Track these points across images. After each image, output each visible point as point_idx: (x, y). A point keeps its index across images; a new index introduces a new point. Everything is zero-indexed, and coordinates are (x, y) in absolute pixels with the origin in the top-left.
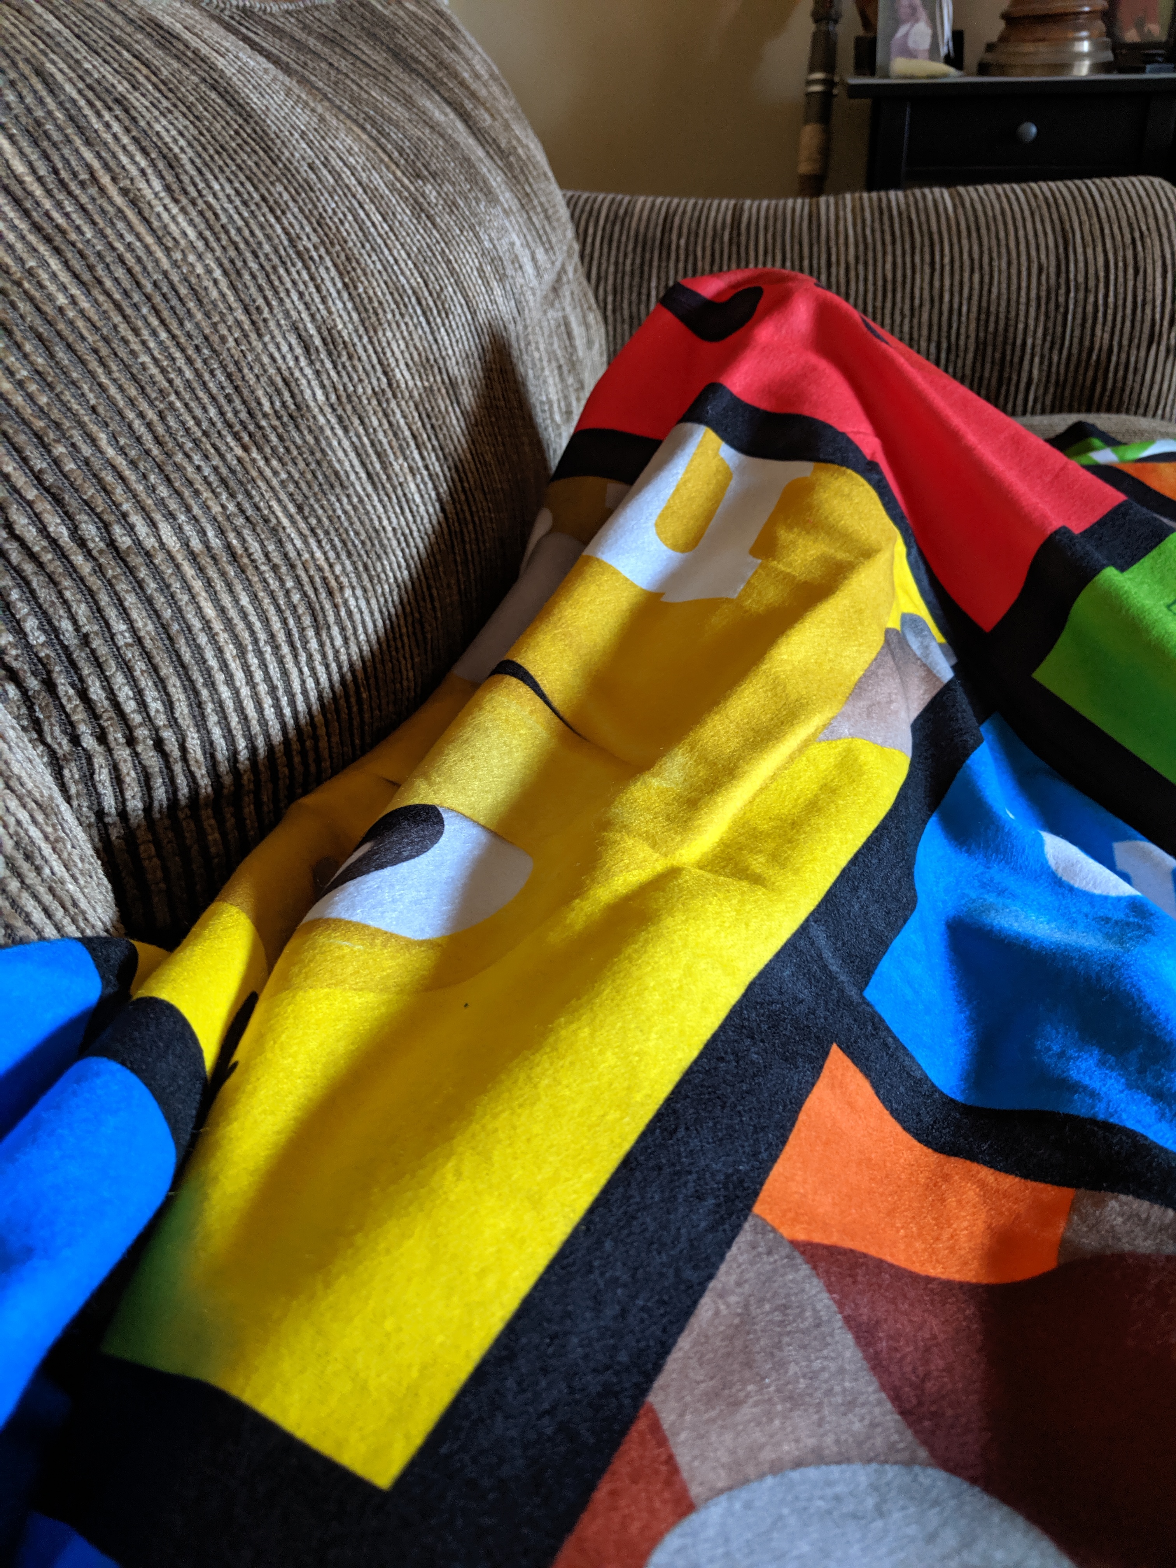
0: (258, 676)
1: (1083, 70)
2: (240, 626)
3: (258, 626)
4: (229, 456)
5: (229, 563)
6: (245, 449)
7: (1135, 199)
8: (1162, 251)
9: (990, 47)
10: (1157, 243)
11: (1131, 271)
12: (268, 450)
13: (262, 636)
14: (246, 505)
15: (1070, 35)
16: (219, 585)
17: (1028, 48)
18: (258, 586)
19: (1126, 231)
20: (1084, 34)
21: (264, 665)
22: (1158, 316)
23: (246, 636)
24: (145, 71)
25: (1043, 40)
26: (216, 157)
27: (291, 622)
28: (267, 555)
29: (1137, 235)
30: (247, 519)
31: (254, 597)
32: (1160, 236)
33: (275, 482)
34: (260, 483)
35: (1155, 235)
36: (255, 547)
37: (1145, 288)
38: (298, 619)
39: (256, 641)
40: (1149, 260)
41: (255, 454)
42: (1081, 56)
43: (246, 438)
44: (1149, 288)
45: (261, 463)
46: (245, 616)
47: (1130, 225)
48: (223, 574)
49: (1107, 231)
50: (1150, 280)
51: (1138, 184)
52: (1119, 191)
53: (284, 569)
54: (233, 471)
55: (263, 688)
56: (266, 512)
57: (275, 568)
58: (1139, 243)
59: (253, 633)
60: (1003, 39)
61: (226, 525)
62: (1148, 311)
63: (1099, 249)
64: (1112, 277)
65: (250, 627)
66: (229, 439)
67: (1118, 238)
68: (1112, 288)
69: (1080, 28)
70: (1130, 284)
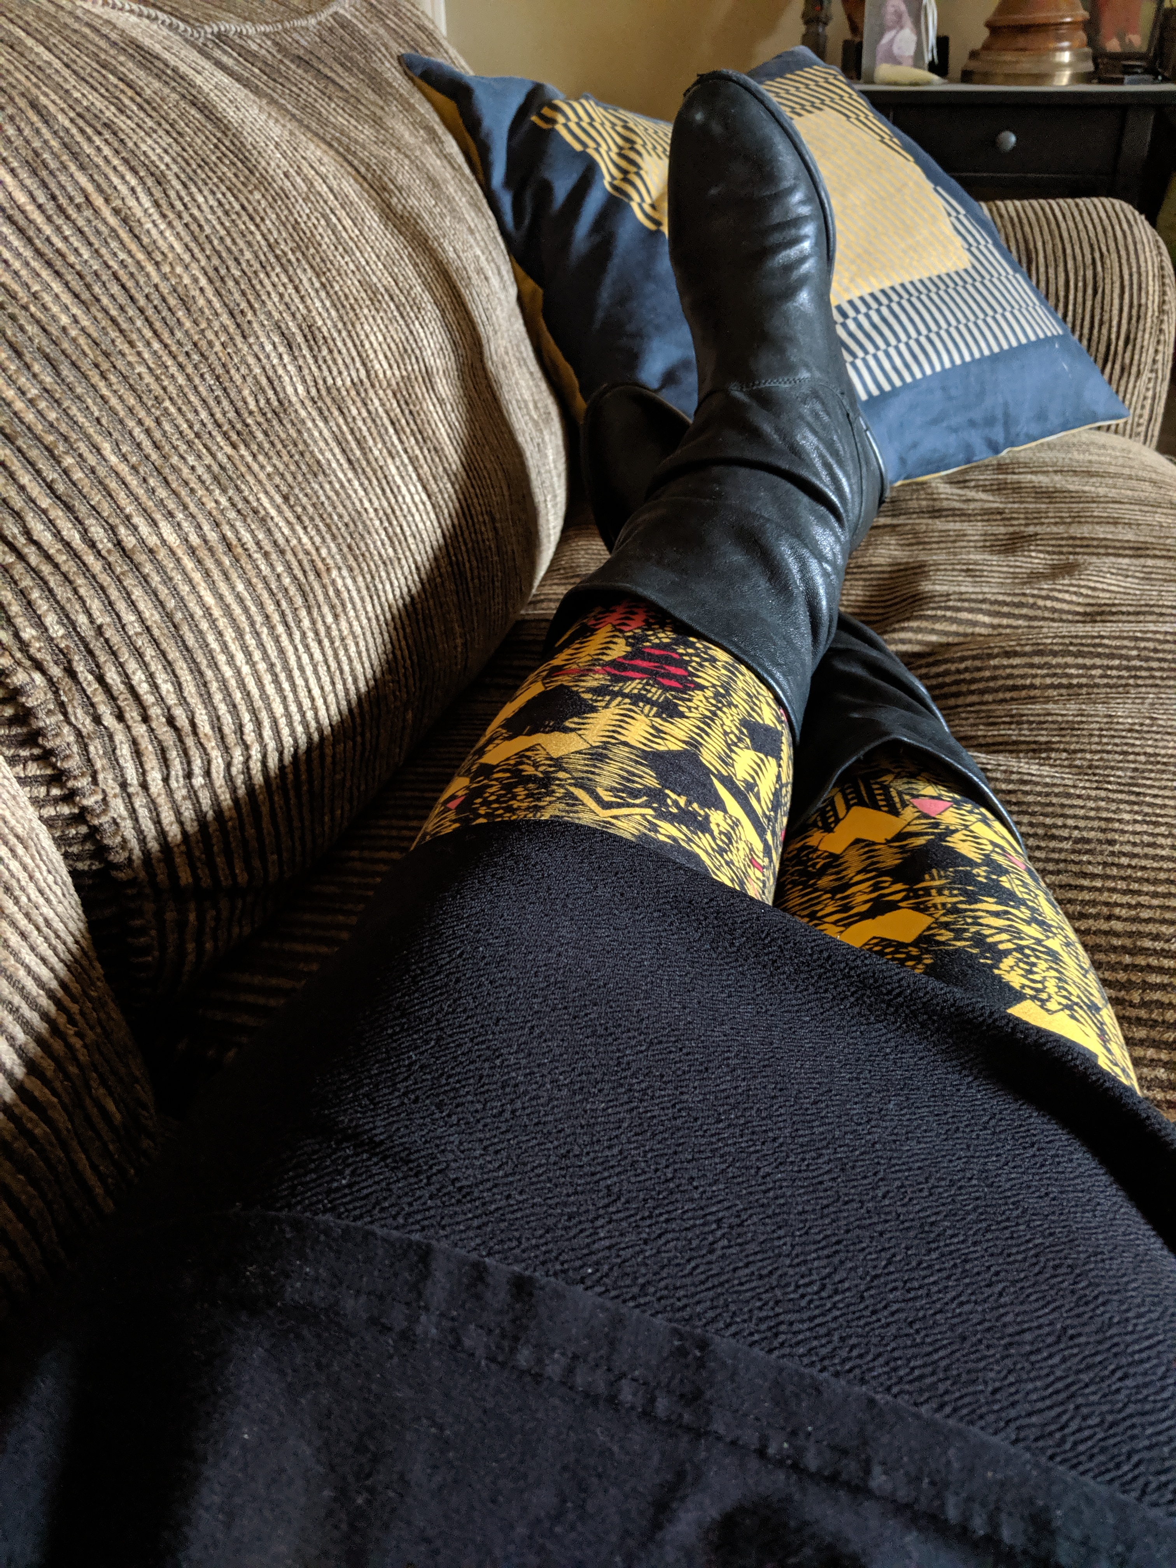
0: (257, 656)
1: (1063, 81)
2: (237, 610)
3: (253, 609)
4: (220, 455)
5: (225, 553)
6: (234, 446)
7: (1097, 221)
8: (1121, 271)
9: (974, 55)
10: (1116, 265)
11: (1090, 291)
12: (255, 448)
13: (259, 619)
14: (237, 499)
15: (1052, 45)
16: (216, 575)
17: (1008, 57)
18: (252, 573)
19: (1087, 250)
20: (1066, 44)
21: (261, 645)
22: (1113, 336)
23: (242, 619)
24: (130, 93)
25: (1024, 50)
26: (199, 171)
27: (284, 605)
28: (258, 543)
29: (1097, 255)
30: (239, 511)
31: (249, 583)
32: (1119, 257)
33: (262, 476)
34: (249, 478)
35: (1114, 256)
36: (247, 537)
37: (1102, 308)
38: (290, 601)
39: (252, 624)
40: (1108, 281)
41: (243, 451)
42: (1061, 66)
43: (234, 437)
44: (1107, 308)
45: (249, 459)
46: (240, 600)
47: (1091, 246)
48: (219, 563)
49: (1069, 251)
50: (1107, 299)
51: (1099, 206)
52: (1080, 212)
53: (274, 556)
54: (222, 468)
55: (262, 666)
56: (255, 504)
57: (266, 555)
58: (1099, 264)
59: (249, 617)
60: (986, 47)
61: (219, 517)
62: (1105, 331)
63: (1061, 269)
64: (1071, 297)
65: (246, 610)
66: (219, 439)
67: (1079, 258)
68: (1071, 307)
69: (1060, 39)
70: (1089, 304)
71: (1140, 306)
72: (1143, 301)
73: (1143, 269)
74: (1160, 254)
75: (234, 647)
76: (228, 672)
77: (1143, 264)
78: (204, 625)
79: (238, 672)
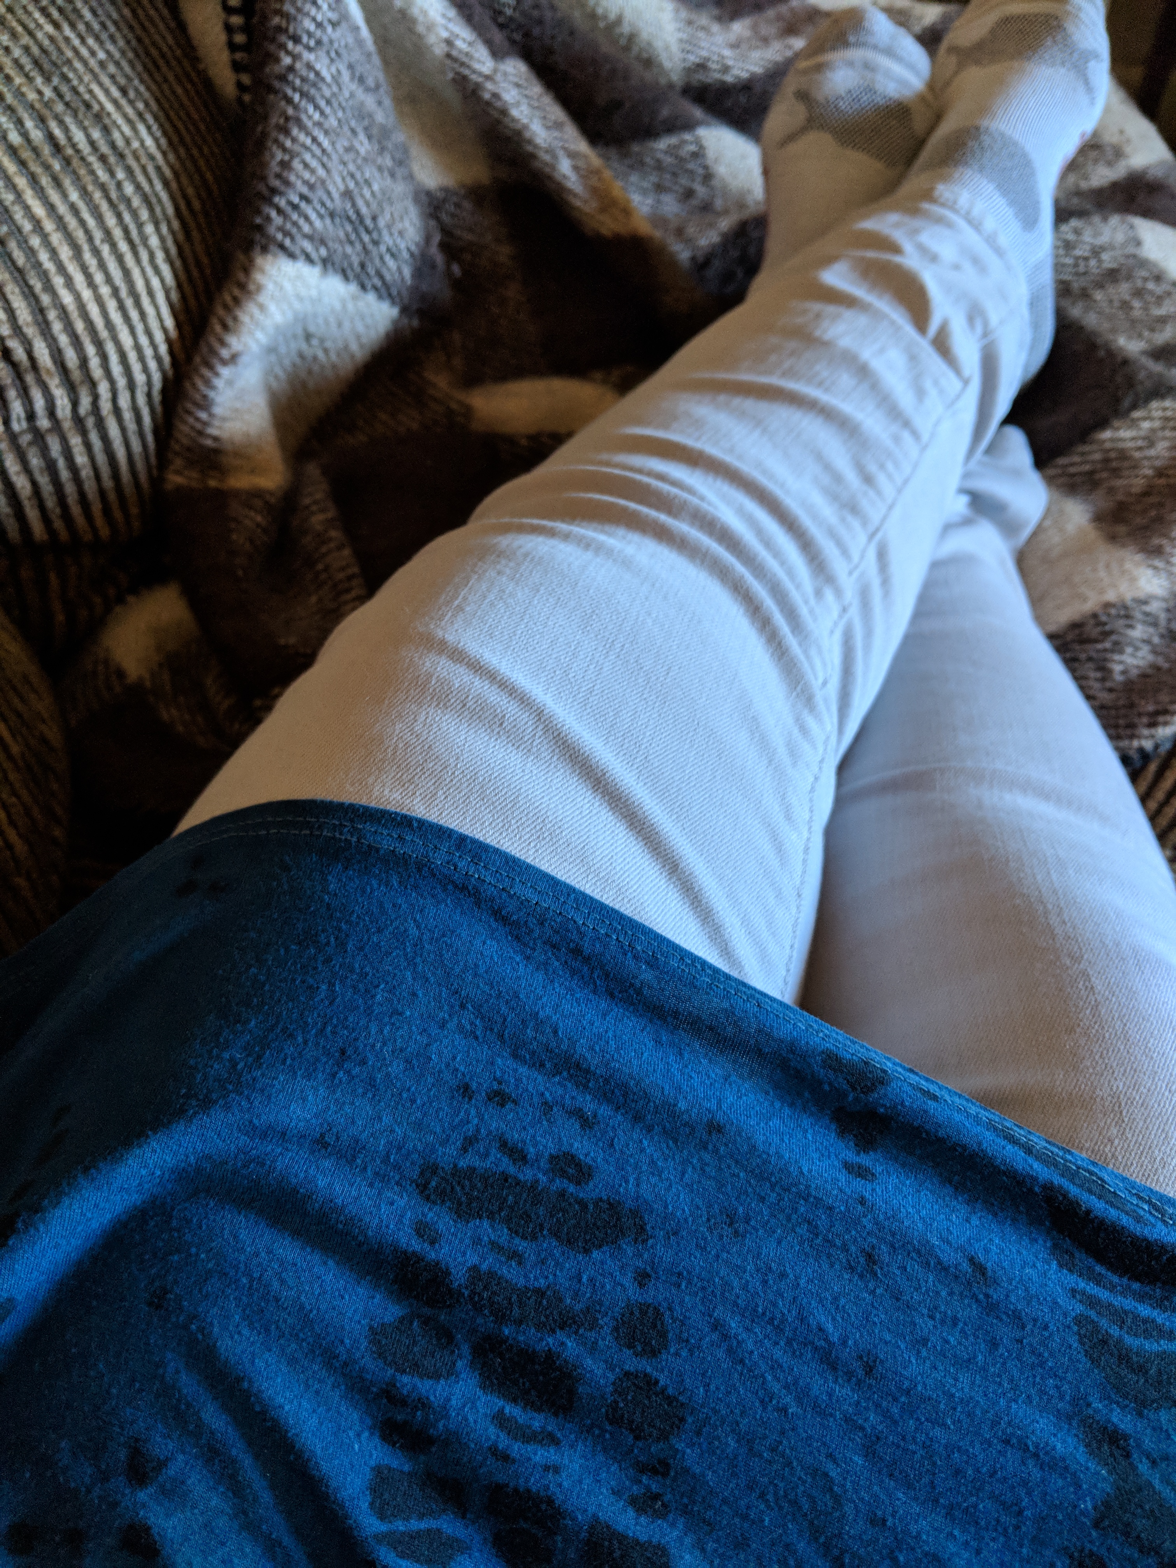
0: (99, 278)
2: (72, 223)
3: (91, 222)
4: (40, 35)
5: (53, 155)
6: (57, 26)
12: (81, 27)
13: (98, 235)
14: (64, 89)
16: (45, 181)
18: (87, 179)
21: (102, 265)
23: (80, 235)
27: (127, 217)
28: (92, 143)
30: (67, 104)
31: (85, 193)
33: (92, 62)
34: (78, 65)
36: (79, 136)
38: (135, 214)
39: (90, 239)
41: (67, 31)
43: (55, 14)
45: (76, 42)
48: (47, 167)
53: (112, 159)
54: (44, 51)
55: (105, 290)
56: (87, 97)
57: (103, 159)
59: (87, 232)
61: (45, 112)
65: (82, 223)
66: (37, 15)
75: (72, 268)
76: (67, 299)
78: (35, 241)
79: (78, 297)
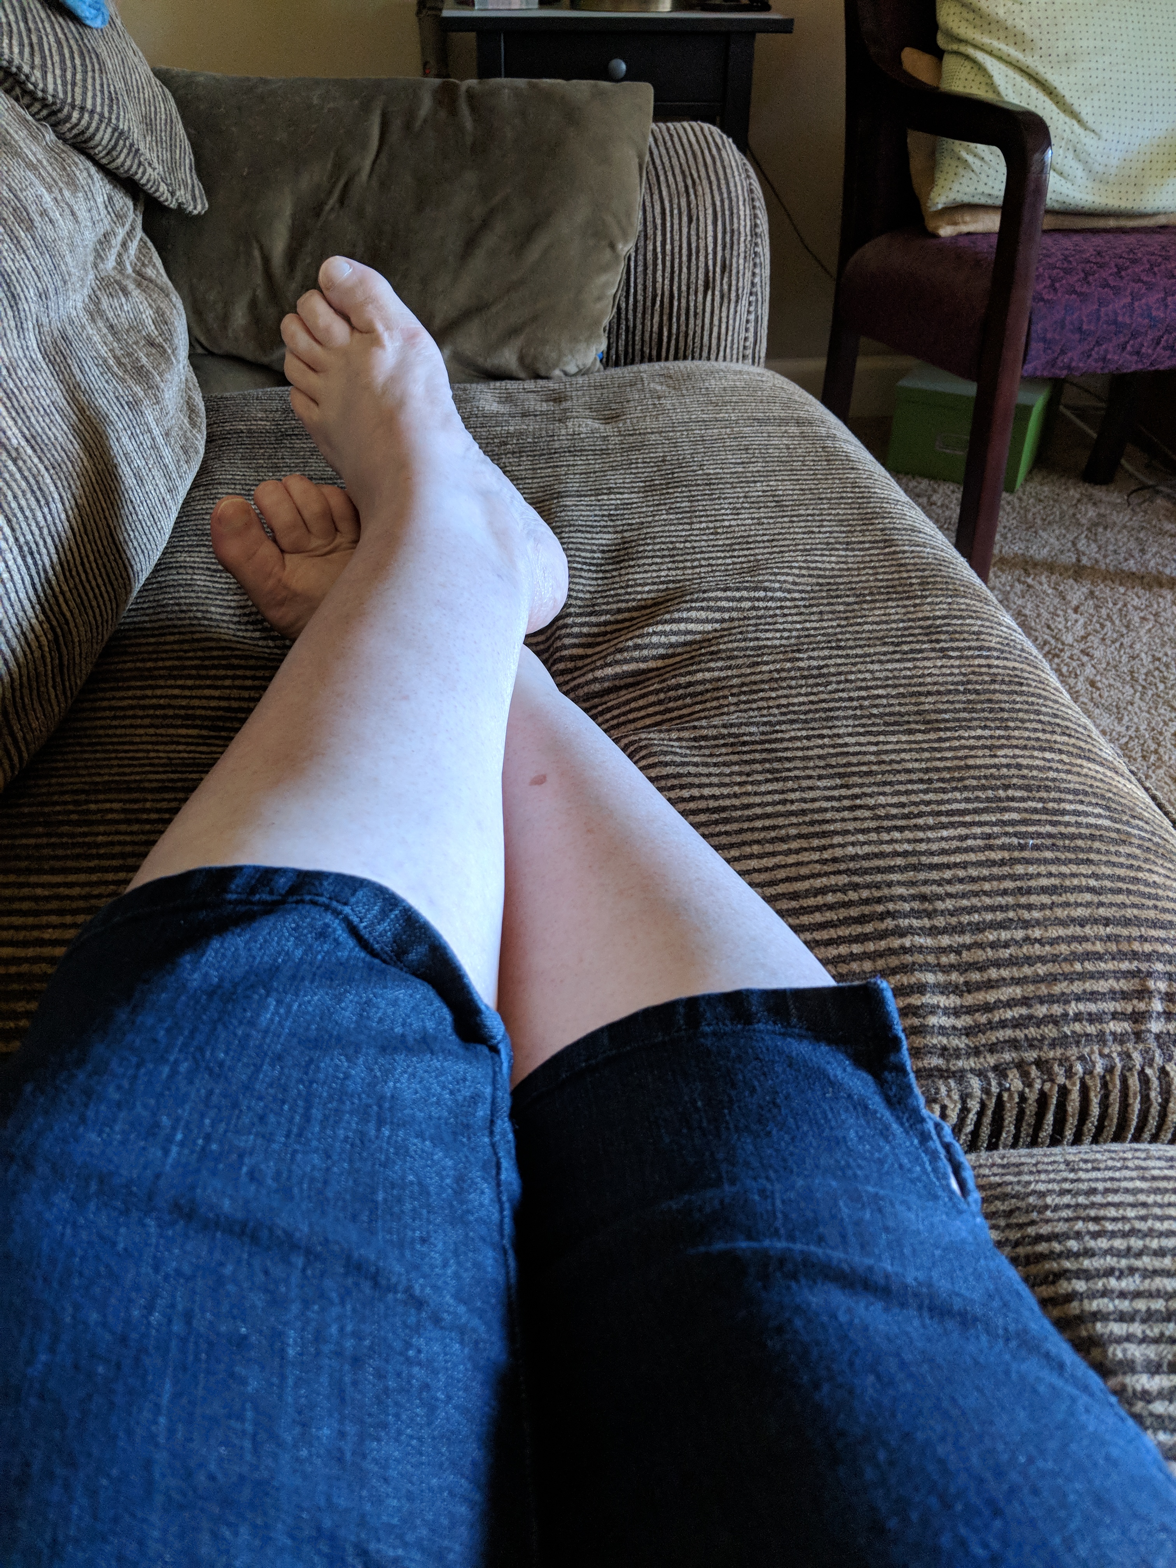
7: (687, 146)
8: (713, 197)
10: (708, 191)
11: (685, 219)
19: (679, 178)
22: (710, 263)
29: (689, 182)
32: (710, 183)
35: (705, 182)
37: (698, 235)
40: (701, 208)
44: (702, 235)
47: (683, 172)
49: (662, 178)
50: (702, 225)
58: (691, 191)
62: (702, 258)
63: (656, 196)
64: (668, 224)
67: (673, 186)
68: (668, 235)
70: (685, 230)
71: (732, 231)
72: (735, 226)
73: (733, 194)
74: (748, 177)
77: (733, 189)
